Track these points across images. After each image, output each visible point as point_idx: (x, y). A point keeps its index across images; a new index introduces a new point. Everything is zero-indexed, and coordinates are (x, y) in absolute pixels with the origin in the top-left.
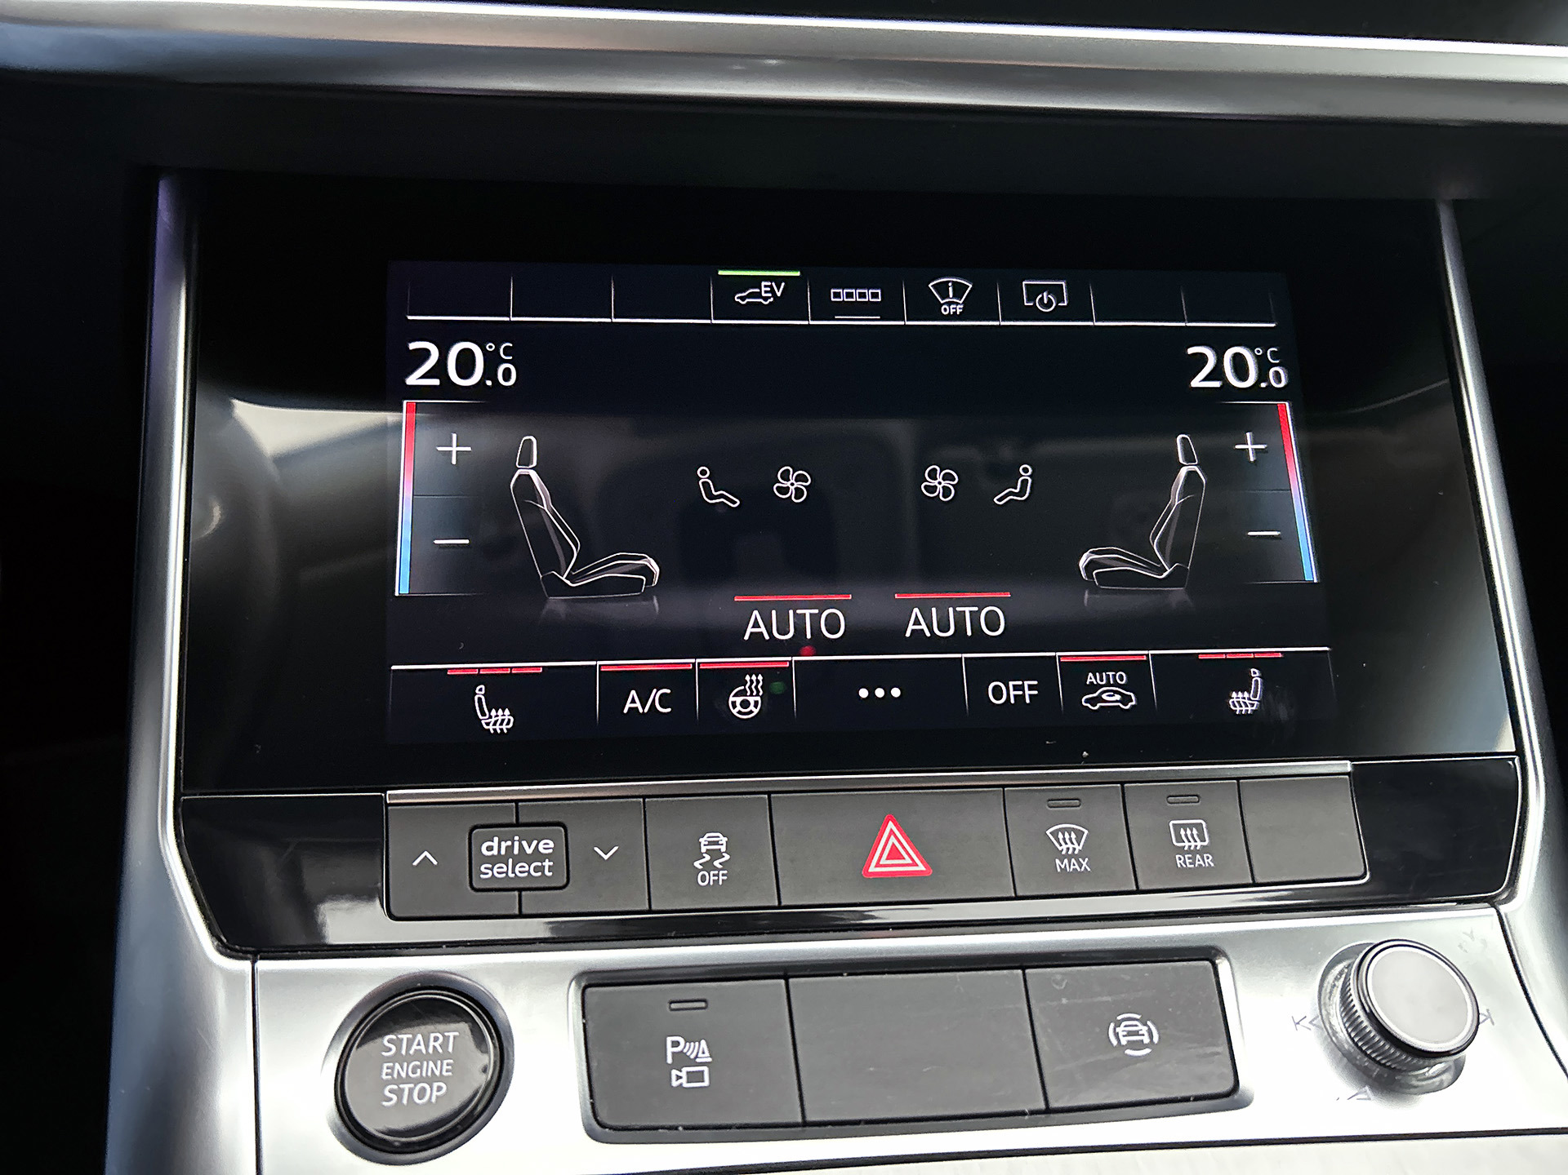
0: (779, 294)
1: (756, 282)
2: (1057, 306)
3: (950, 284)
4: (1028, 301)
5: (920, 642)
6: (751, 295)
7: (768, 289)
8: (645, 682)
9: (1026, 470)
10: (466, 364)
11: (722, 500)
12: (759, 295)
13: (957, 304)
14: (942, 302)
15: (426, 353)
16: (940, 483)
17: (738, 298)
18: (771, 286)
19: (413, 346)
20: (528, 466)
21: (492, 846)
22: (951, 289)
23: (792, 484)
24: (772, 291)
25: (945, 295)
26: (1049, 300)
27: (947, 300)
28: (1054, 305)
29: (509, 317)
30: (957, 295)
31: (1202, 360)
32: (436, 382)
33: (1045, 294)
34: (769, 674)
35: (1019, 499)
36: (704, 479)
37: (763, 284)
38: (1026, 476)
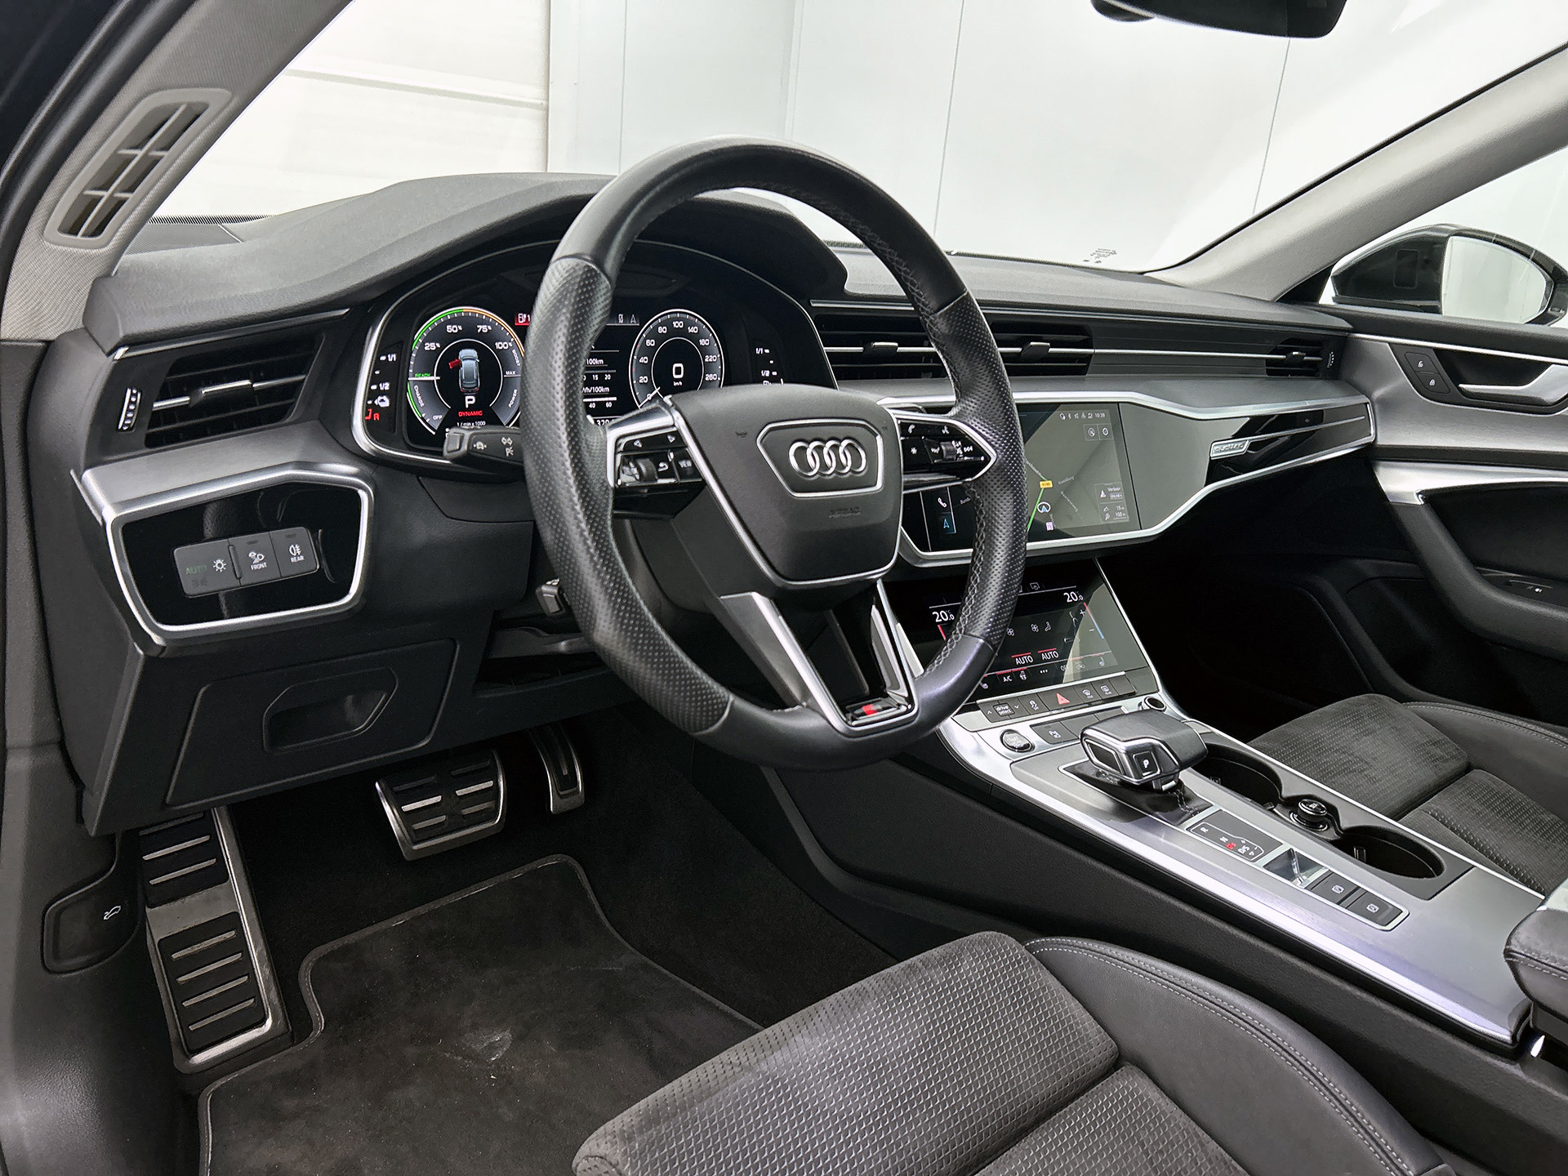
5: (1046, 661)
8: (1006, 675)
9: (1048, 623)
15: (936, 615)
21: (998, 709)
23: (1011, 632)
31: (1067, 596)
34: (1024, 670)
35: (1048, 630)
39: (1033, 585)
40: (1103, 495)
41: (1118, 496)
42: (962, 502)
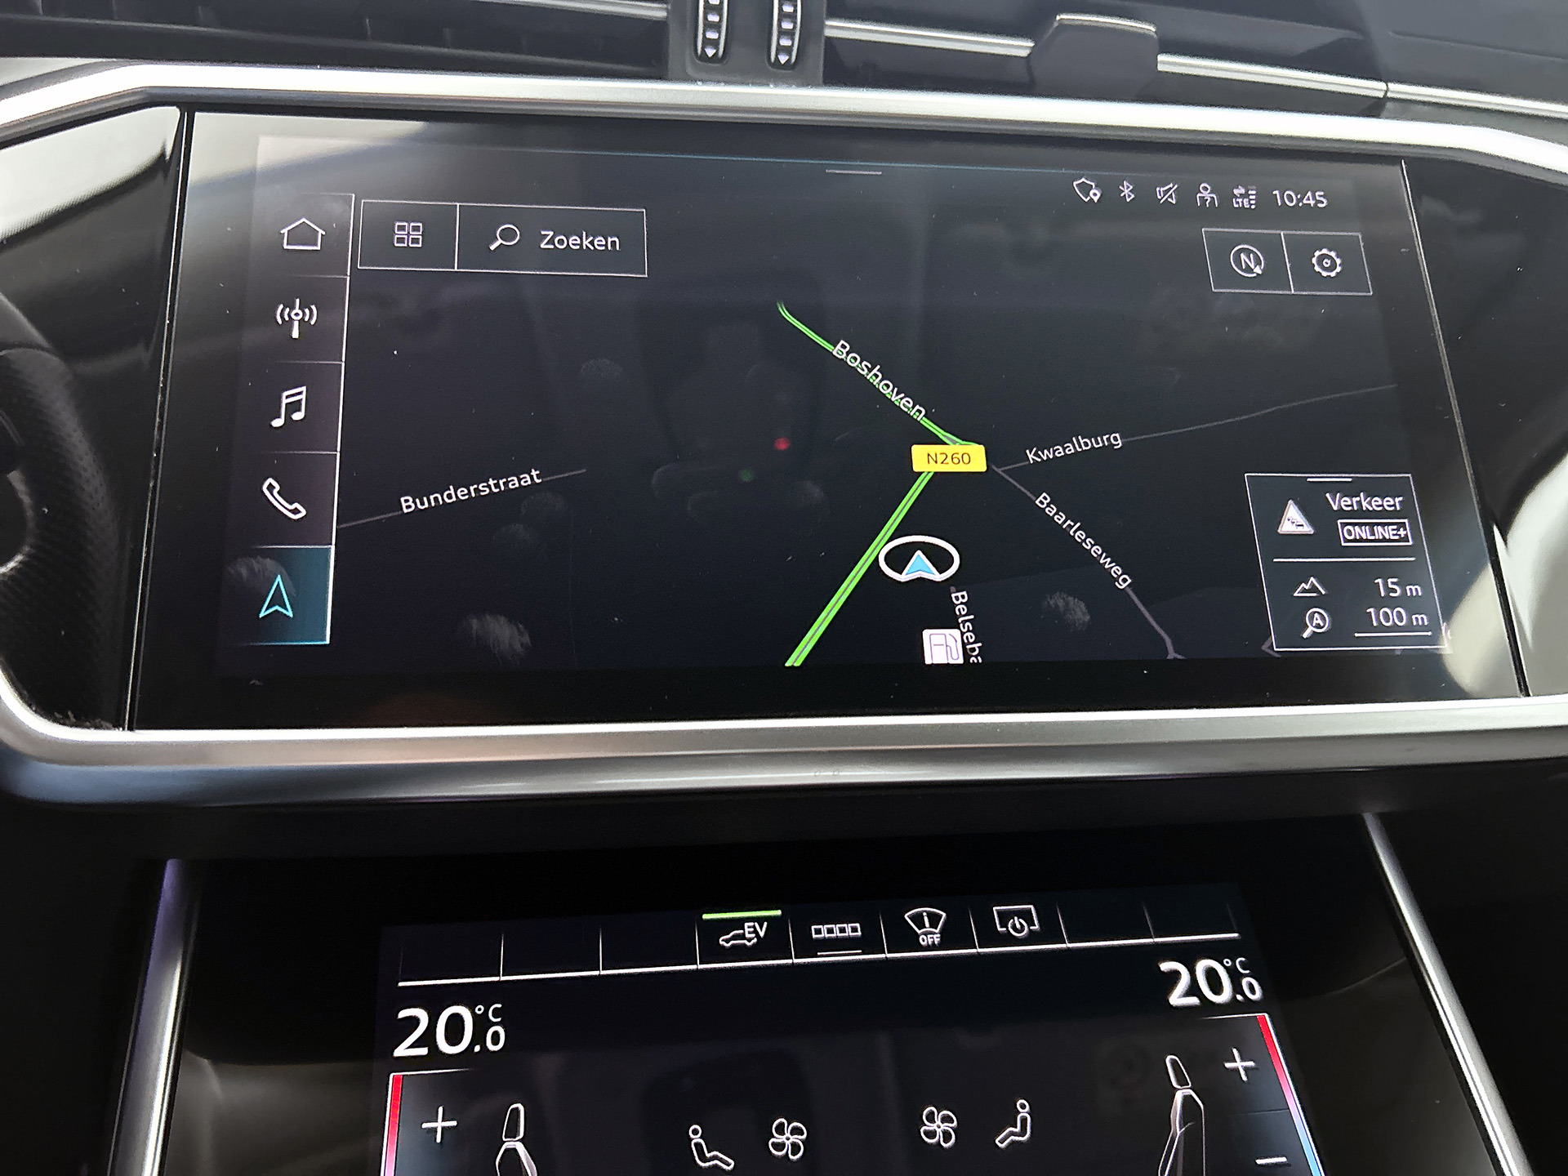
0: (762, 934)
1: (739, 923)
2: (1030, 930)
3: (925, 914)
4: (1001, 927)
6: (735, 938)
7: (752, 929)
9: (1023, 1107)
10: (455, 1030)
11: (716, 1162)
12: (742, 937)
13: (934, 933)
14: (919, 932)
15: (414, 1022)
16: (939, 1127)
17: (723, 940)
18: (754, 927)
19: (403, 1014)
20: (515, 1138)
22: (926, 919)
23: (788, 1139)
24: (755, 931)
25: (921, 925)
26: (1020, 923)
27: (924, 930)
28: (1026, 928)
29: (499, 976)
30: (934, 925)
31: (1175, 976)
32: (424, 1051)
33: (1016, 918)
35: (1020, 1139)
36: (697, 1139)
37: (746, 925)
38: (1024, 1113)
39: (1005, 917)
40: (1294, 522)
41: (1389, 532)
42: (408, 504)
